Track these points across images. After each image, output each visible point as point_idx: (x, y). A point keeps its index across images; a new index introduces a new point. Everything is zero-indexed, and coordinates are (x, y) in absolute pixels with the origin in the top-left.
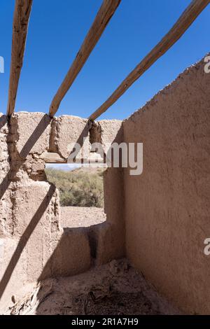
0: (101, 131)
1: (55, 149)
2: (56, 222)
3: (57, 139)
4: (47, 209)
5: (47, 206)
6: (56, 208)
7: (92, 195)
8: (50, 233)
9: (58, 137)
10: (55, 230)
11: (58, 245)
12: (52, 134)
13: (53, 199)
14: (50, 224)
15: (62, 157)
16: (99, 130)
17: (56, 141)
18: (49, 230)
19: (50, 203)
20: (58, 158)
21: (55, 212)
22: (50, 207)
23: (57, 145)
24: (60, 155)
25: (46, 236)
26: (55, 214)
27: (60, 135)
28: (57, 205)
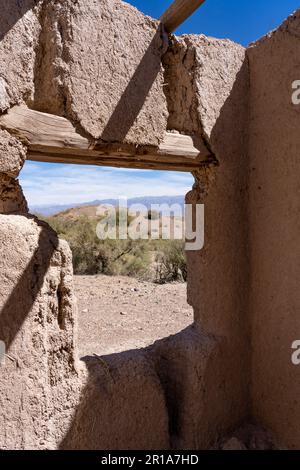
0: (195, 66)
1: (57, 102)
2: (67, 348)
3: (63, 64)
4: (36, 309)
5: (34, 298)
6: (62, 303)
7: (97, 254)
8: (47, 388)
9: (67, 57)
10: (61, 373)
11: (73, 423)
12: (43, 50)
13: (53, 272)
14: (45, 360)
15: (81, 130)
16: (189, 63)
17: (61, 72)
18: (43, 378)
19: (45, 288)
20: (69, 132)
21: (62, 316)
22: (45, 300)
23: (63, 89)
24: (77, 123)
25: (34, 401)
26: (61, 322)
27: (73, 51)
28: (67, 292)
